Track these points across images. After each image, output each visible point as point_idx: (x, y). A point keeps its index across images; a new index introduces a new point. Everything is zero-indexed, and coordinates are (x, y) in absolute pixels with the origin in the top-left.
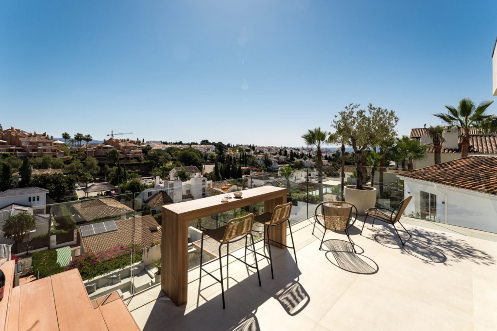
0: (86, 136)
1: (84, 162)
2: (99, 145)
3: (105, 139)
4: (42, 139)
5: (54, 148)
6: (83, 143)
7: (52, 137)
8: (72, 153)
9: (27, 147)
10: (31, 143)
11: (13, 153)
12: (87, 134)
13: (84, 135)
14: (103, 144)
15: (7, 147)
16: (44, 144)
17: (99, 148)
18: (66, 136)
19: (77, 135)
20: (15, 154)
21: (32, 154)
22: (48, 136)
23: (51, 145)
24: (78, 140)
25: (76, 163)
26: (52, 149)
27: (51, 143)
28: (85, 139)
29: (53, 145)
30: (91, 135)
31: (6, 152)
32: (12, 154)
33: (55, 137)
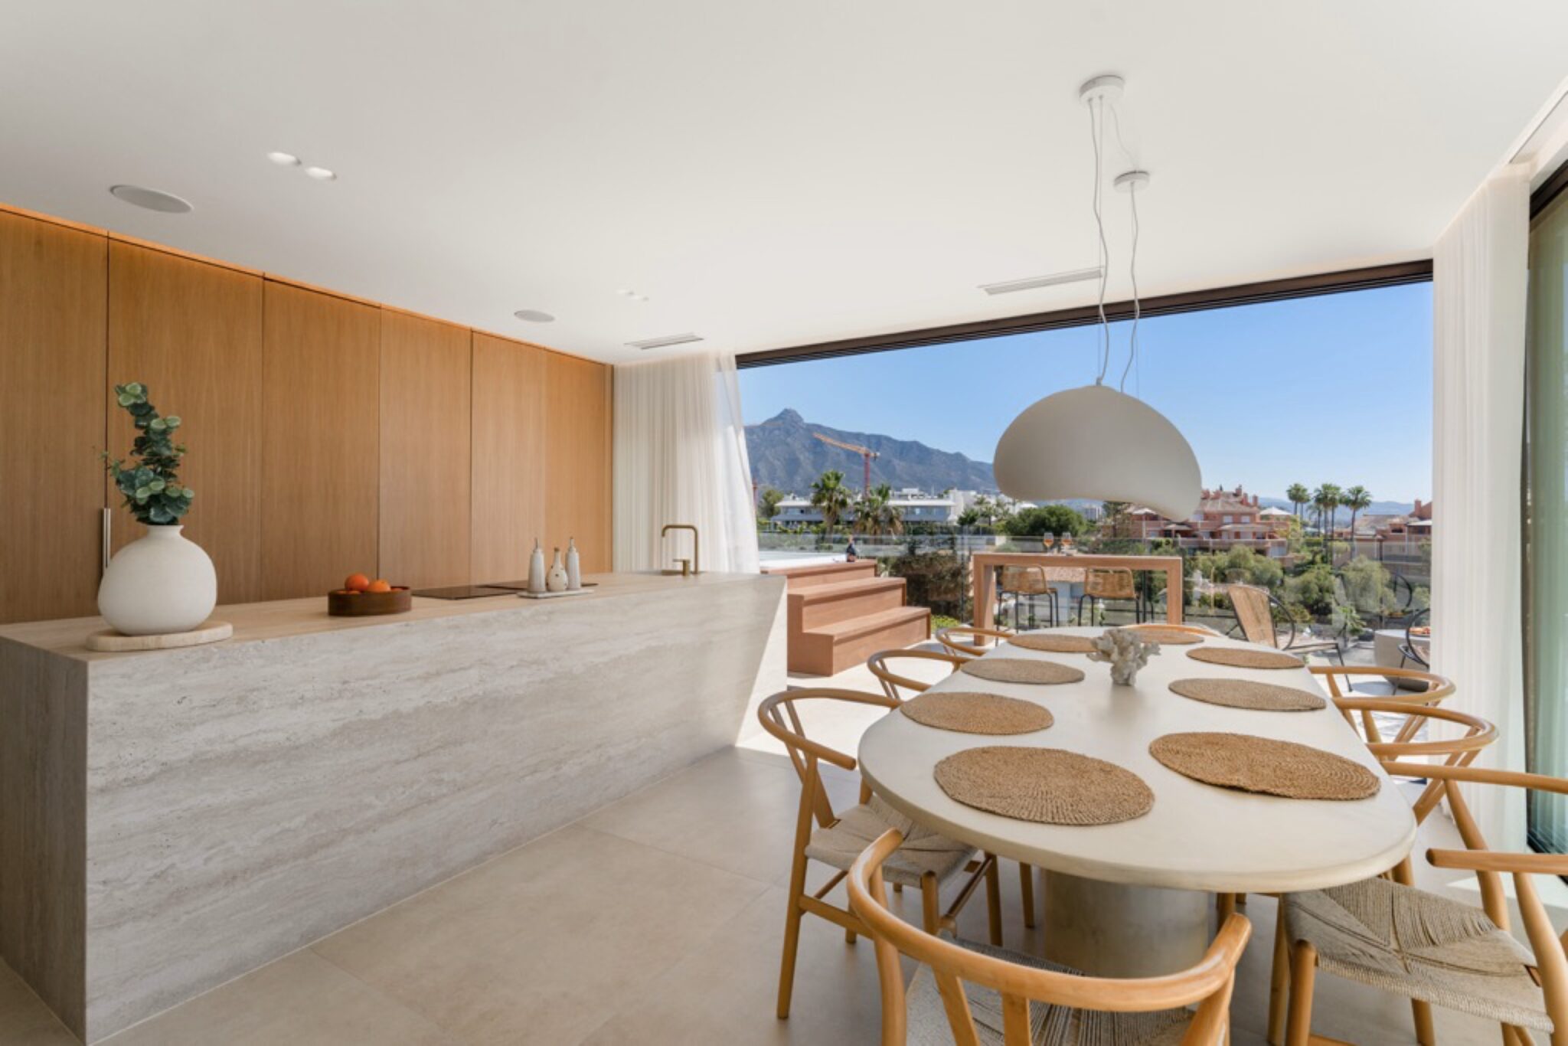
0: (1350, 492)
1: (1342, 572)
2: (1397, 521)
3: (1420, 499)
4: (1231, 504)
5: (1262, 529)
6: (1343, 513)
7: (1255, 498)
8: (1309, 544)
9: (1199, 526)
10: (1207, 516)
11: (1171, 540)
12: (1353, 485)
13: (1345, 487)
14: (1412, 515)
15: (1159, 526)
16: (1237, 518)
17: (1394, 531)
18: (1297, 495)
19: (1320, 488)
20: (1175, 544)
21: (1207, 543)
22: (1246, 495)
23: (1253, 520)
24: (1326, 505)
25: (1318, 574)
26: (1254, 530)
27: (1252, 515)
28: (1347, 502)
29: (1258, 520)
30: (1366, 489)
31: (1160, 535)
32: (1168, 543)
33: (1263, 495)
